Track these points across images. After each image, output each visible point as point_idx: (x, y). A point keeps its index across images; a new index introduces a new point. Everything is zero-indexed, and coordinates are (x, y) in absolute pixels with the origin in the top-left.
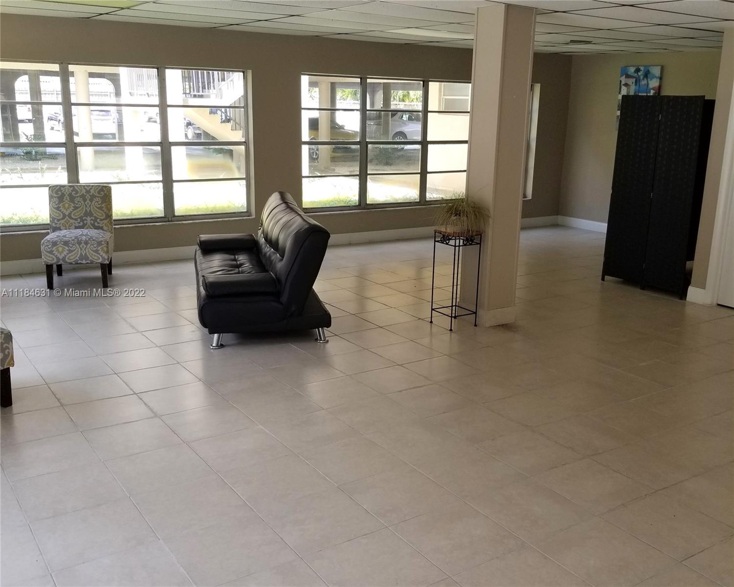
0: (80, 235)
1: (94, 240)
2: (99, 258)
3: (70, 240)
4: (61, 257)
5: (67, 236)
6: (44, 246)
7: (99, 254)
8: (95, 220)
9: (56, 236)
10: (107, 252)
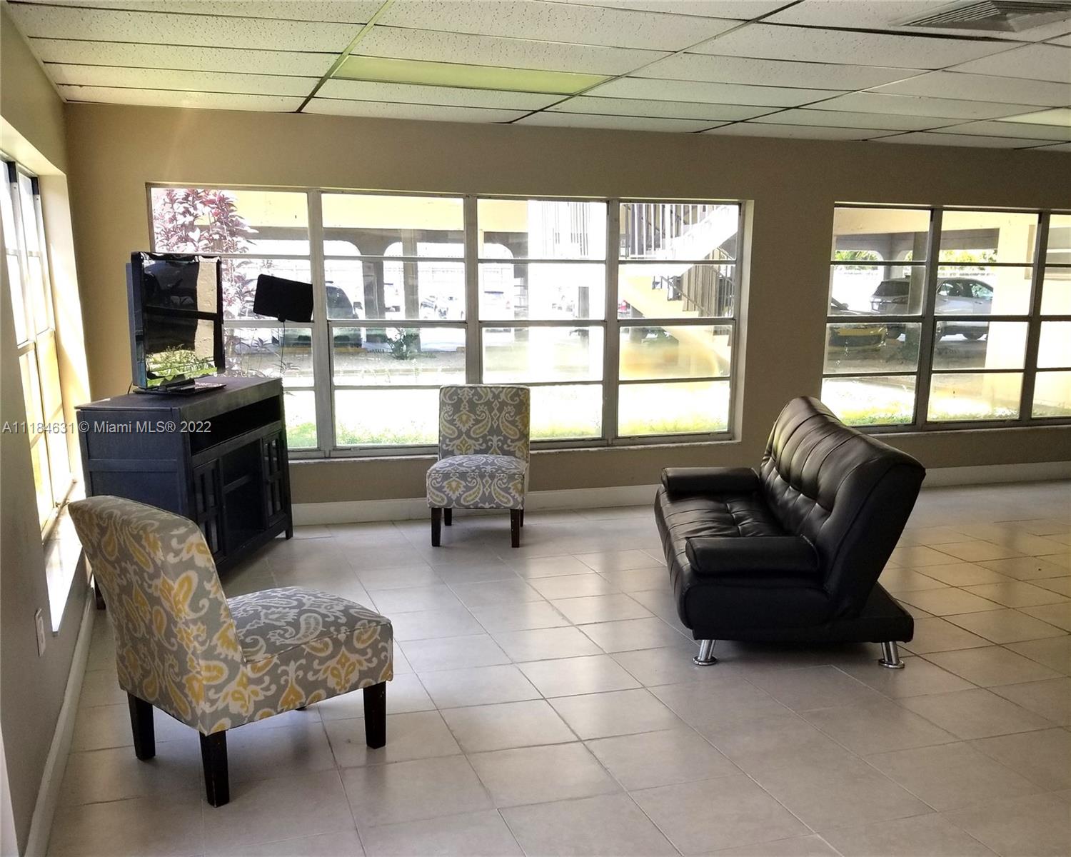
0: (483, 464)
1: (503, 472)
2: (509, 501)
3: (469, 470)
4: (454, 497)
5: (464, 464)
6: (430, 479)
7: (510, 494)
8: (504, 442)
9: (448, 465)
10: (522, 492)
